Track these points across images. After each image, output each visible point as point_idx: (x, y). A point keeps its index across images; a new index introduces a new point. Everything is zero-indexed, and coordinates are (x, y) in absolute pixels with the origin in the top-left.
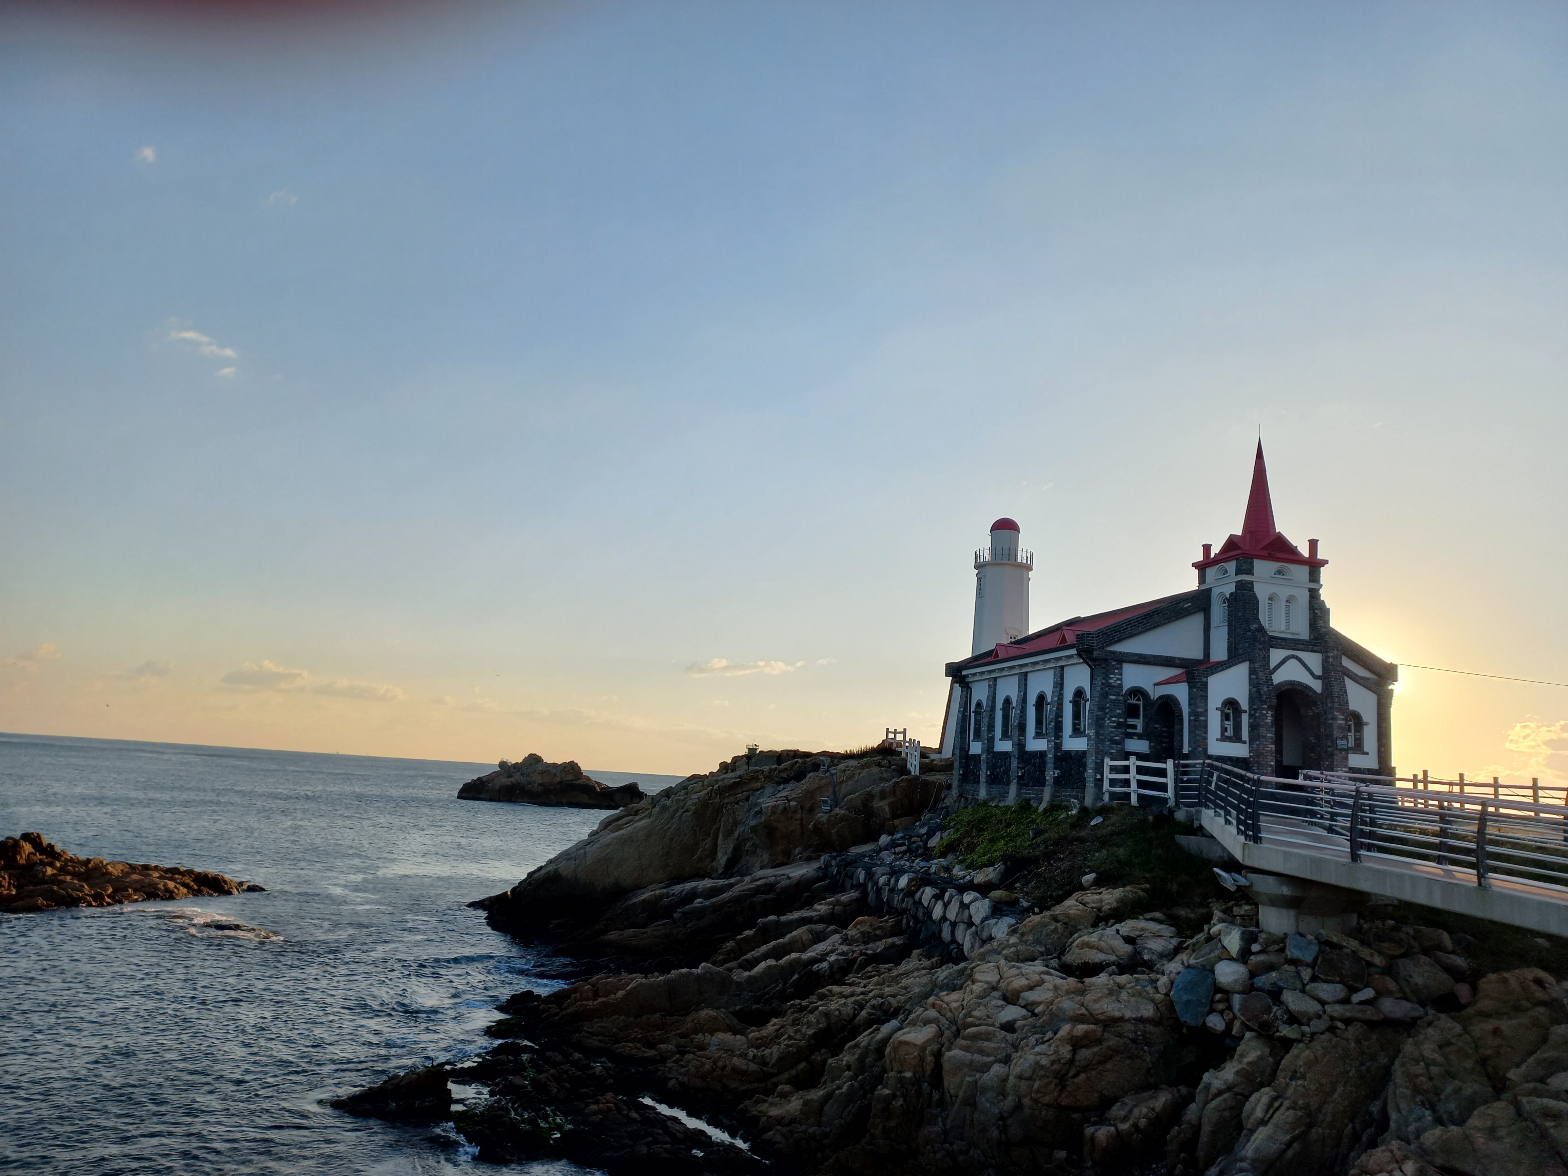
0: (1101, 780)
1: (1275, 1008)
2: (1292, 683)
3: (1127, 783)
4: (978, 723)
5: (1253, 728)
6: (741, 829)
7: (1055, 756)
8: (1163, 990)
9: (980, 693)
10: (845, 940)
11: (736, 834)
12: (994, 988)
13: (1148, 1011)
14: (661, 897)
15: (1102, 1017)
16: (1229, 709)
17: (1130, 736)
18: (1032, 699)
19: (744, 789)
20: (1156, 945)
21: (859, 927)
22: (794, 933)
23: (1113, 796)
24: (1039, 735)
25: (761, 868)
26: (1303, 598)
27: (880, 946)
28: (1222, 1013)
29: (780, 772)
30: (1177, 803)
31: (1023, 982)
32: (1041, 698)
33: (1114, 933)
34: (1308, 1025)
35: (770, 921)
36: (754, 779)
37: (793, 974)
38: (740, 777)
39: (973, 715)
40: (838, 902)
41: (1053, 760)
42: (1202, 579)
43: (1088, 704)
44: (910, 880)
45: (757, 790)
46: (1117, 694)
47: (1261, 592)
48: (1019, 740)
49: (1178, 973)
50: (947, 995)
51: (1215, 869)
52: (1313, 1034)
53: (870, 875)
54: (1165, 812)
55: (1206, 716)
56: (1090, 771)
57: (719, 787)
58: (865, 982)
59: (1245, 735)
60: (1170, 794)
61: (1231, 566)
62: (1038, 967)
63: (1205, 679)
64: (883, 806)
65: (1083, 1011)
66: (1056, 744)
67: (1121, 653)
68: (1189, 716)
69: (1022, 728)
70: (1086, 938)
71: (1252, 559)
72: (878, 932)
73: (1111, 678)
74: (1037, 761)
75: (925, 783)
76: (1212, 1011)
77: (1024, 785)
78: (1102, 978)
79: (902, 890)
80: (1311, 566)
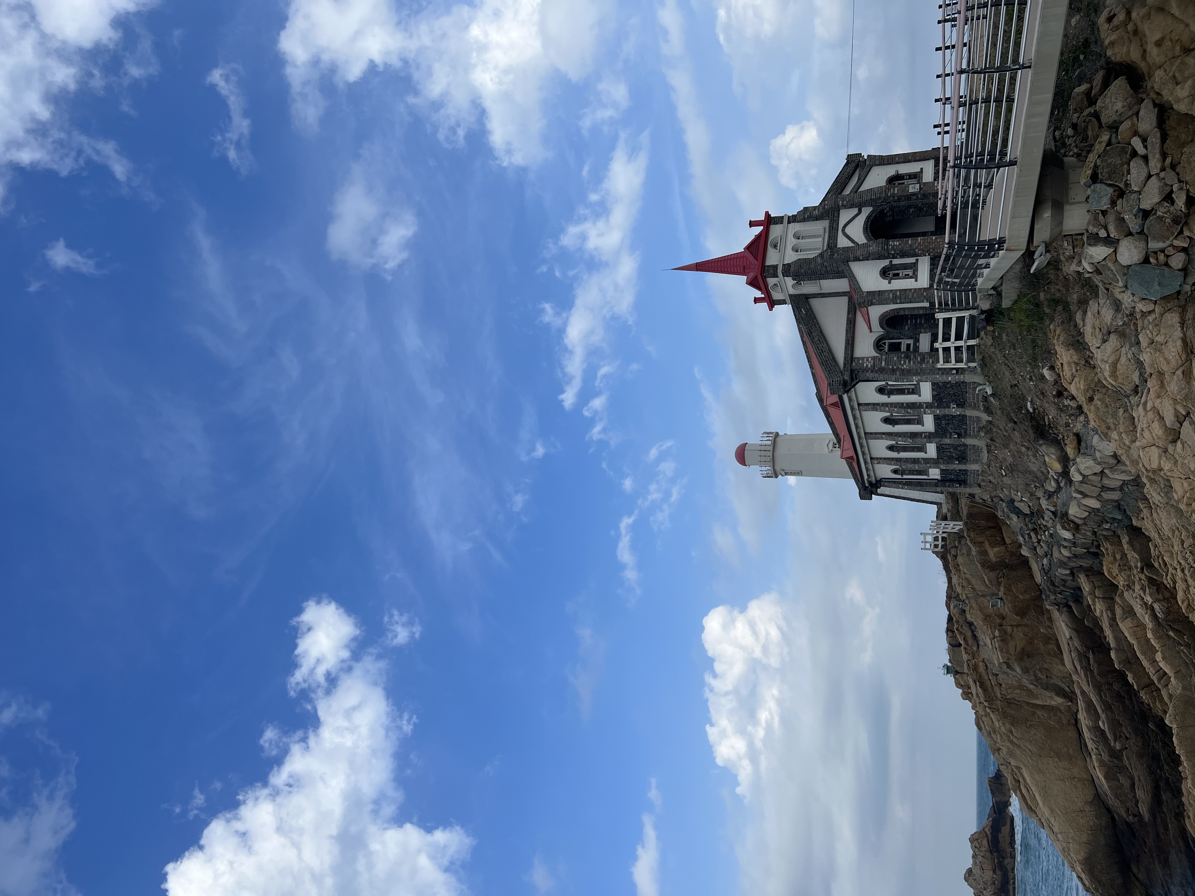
0: (957, 370)
1: (1159, 213)
2: (865, 229)
3: (958, 349)
4: (912, 472)
5: (903, 255)
6: (1025, 682)
7: (938, 407)
8: (1151, 307)
9: (885, 471)
10: (1129, 587)
11: (1031, 687)
12: (1166, 451)
13: (1173, 318)
14: (1102, 763)
15: (1184, 357)
16: (889, 274)
17: (916, 348)
18: (888, 428)
19: (986, 677)
20: (1108, 314)
21: (1114, 574)
22: (1127, 634)
23: (970, 360)
24: (920, 422)
25: (1064, 665)
26: (795, 227)
27: (1133, 556)
28: (1168, 256)
29: (967, 645)
30: (973, 308)
31: (1156, 425)
32: (886, 420)
33: (1099, 350)
34: (1172, 186)
35: (1116, 657)
36: (975, 668)
37: (1169, 637)
38: (975, 682)
39: (905, 477)
40: (1092, 593)
41: (942, 410)
42: (782, 302)
43: (890, 383)
44: (1064, 528)
45: (986, 666)
46: (880, 360)
47: (791, 257)
48: (925, 437)
49: (1133, 295)
50: (1176, 493)
51: (1032, 272)
52: (1180, 181)
53: (1063, 564)
54: (983, 317)
55: (896, 290)
56: (950, 378)
57: (986, 701)
58: (1170, 569)
59: (912, 260)
60: (966, 314)
61: (771, 281)
62: (1138, 413)
63: (865, 294)
64: (993, 553)
65: (1179, 372)
66: (927, 407)
67: (845, 359)
68: (897, 303)
69: (914, 435)
70: (1107, 374)
71: (765, 266)
72: (1118, 557)
73: (867, 366)
74: (943, 422)
75: (970, 516)
76: (1167, 264)
77: (966, 432)
78: (1145, 357)
79: (1074, 535)
80: (770, 224)
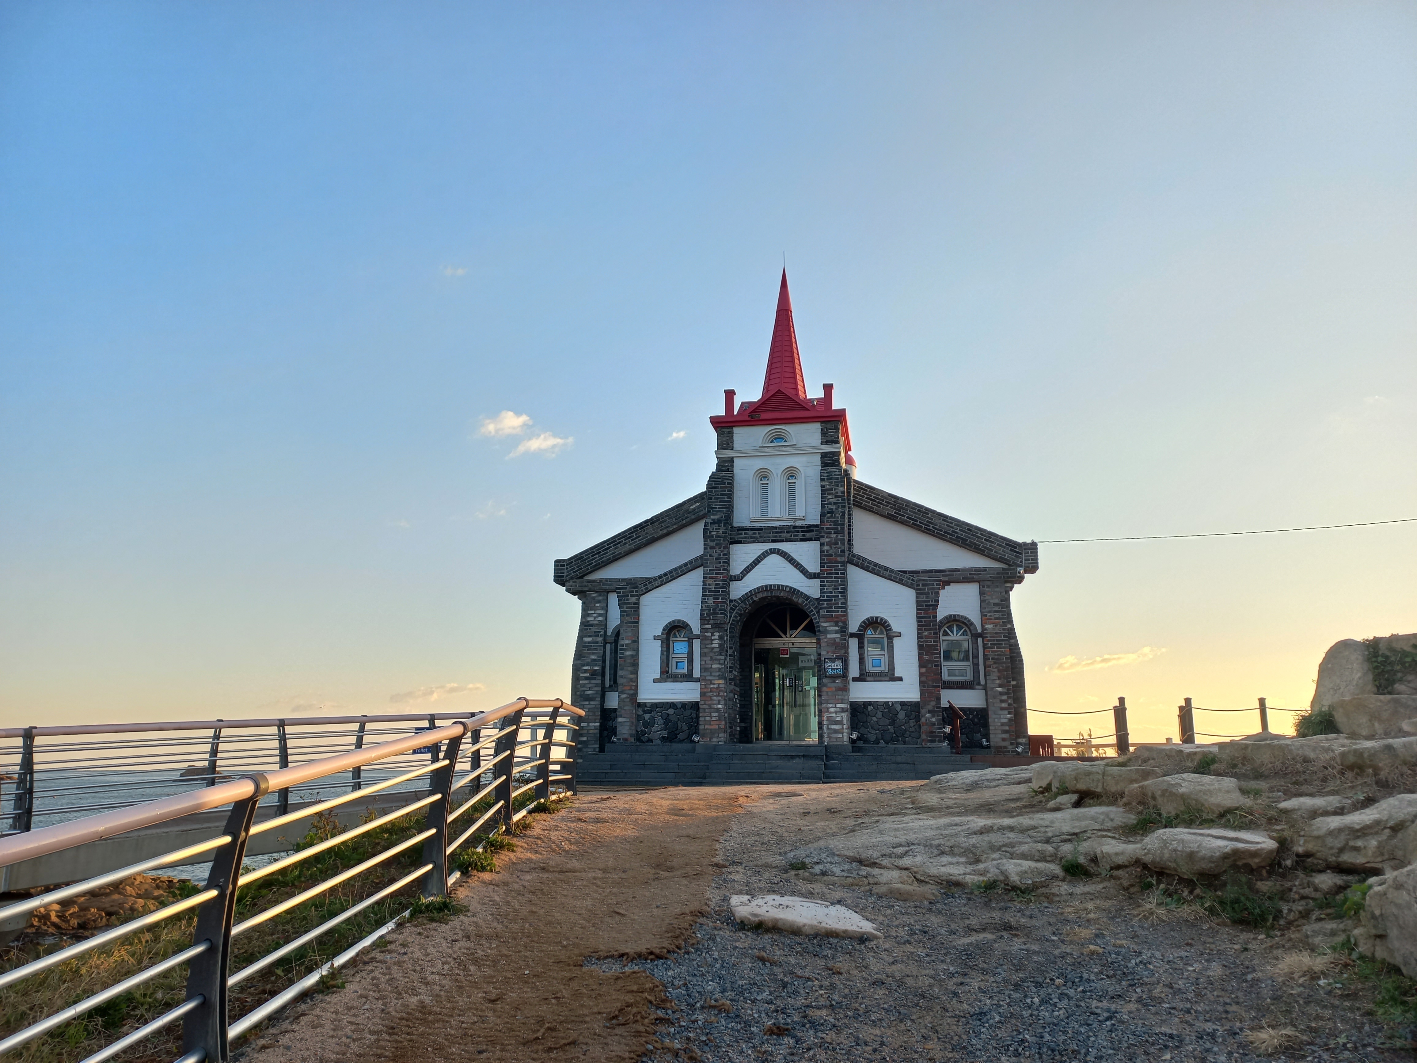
2: (770, 590)
5: (703, 658)
26: (811, 467)
46: (595, 635)
55: (637, 650)
59: (697, 673)
63: (634, 599)
67: (602, 580)
71: (732, 427)
73: (590, 615)
80: (822, 422)
